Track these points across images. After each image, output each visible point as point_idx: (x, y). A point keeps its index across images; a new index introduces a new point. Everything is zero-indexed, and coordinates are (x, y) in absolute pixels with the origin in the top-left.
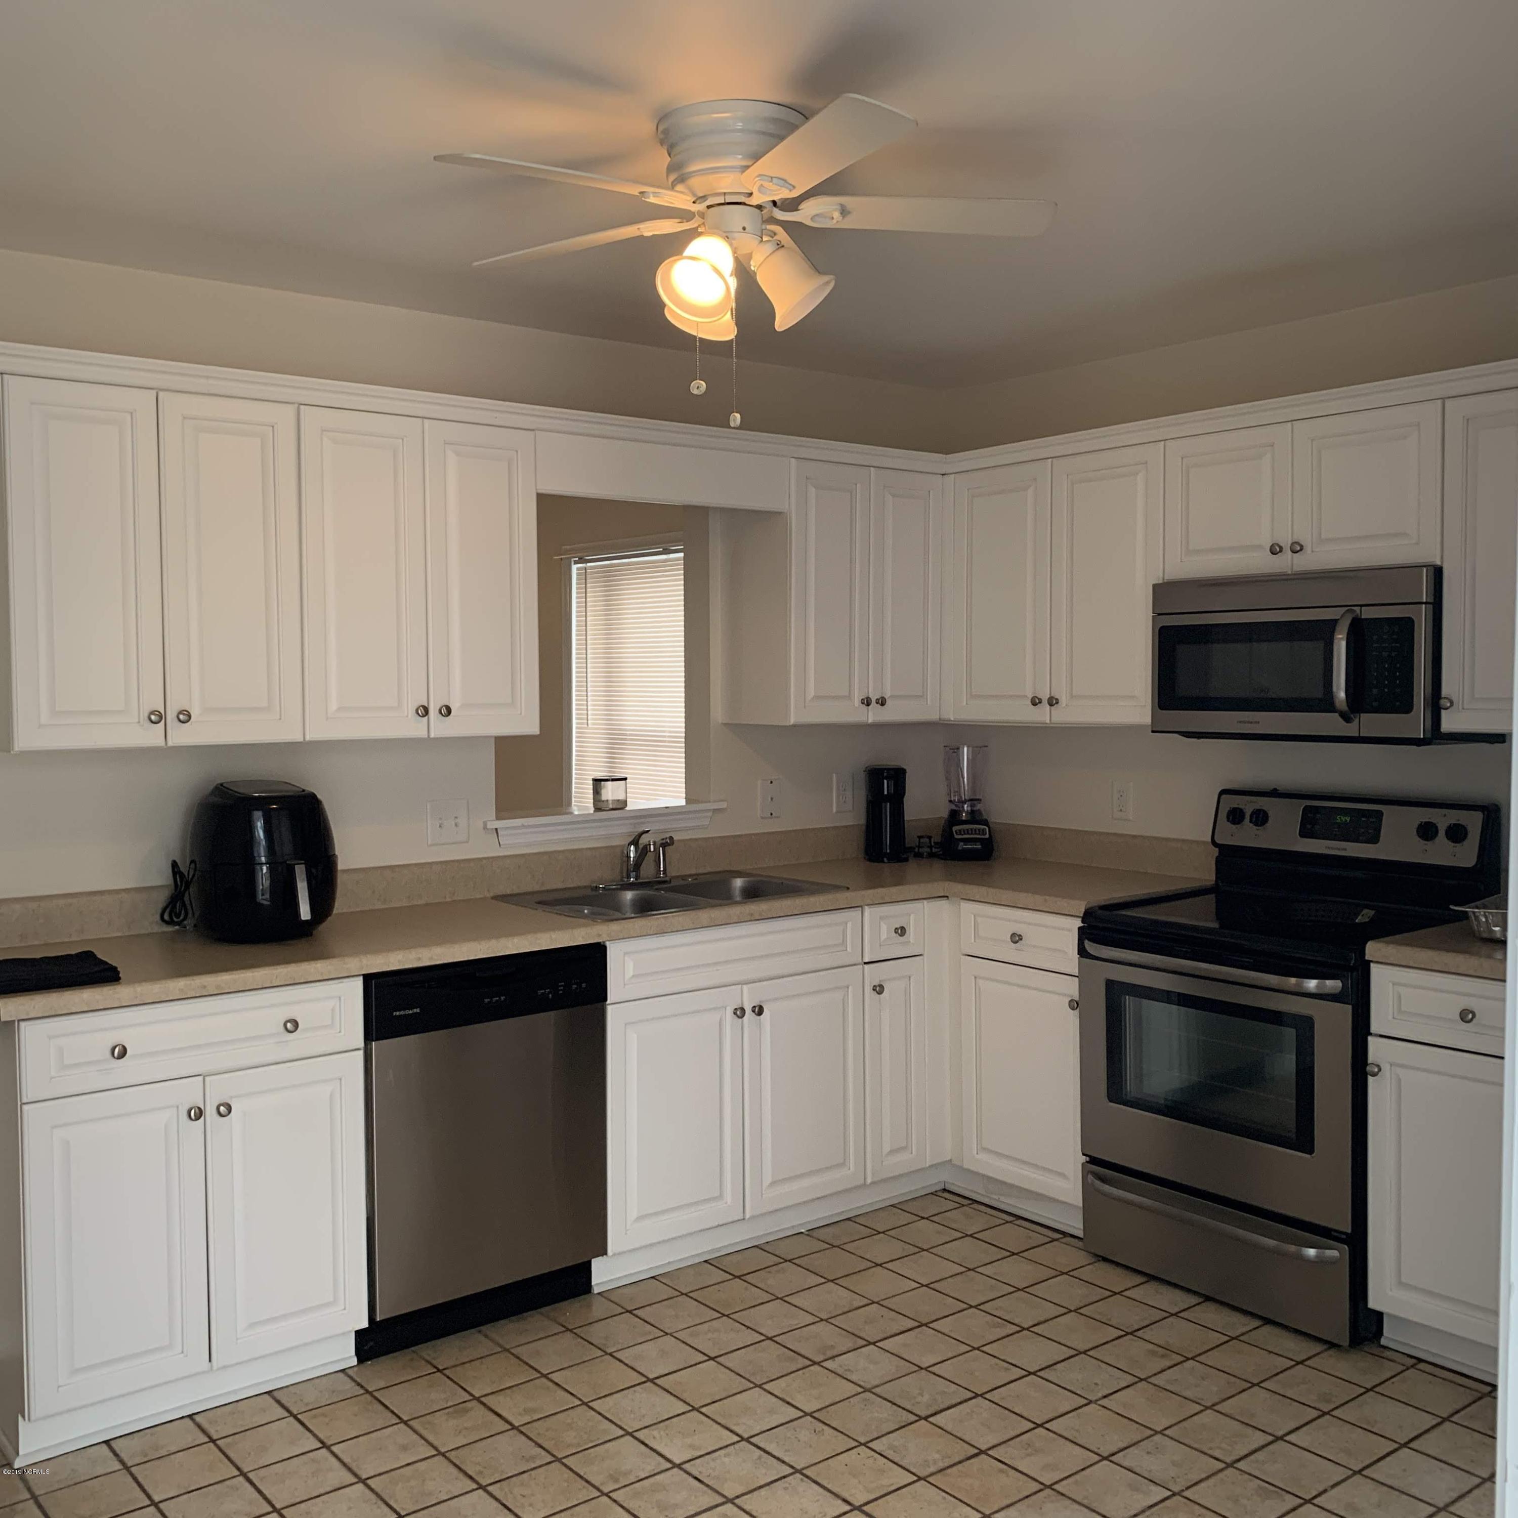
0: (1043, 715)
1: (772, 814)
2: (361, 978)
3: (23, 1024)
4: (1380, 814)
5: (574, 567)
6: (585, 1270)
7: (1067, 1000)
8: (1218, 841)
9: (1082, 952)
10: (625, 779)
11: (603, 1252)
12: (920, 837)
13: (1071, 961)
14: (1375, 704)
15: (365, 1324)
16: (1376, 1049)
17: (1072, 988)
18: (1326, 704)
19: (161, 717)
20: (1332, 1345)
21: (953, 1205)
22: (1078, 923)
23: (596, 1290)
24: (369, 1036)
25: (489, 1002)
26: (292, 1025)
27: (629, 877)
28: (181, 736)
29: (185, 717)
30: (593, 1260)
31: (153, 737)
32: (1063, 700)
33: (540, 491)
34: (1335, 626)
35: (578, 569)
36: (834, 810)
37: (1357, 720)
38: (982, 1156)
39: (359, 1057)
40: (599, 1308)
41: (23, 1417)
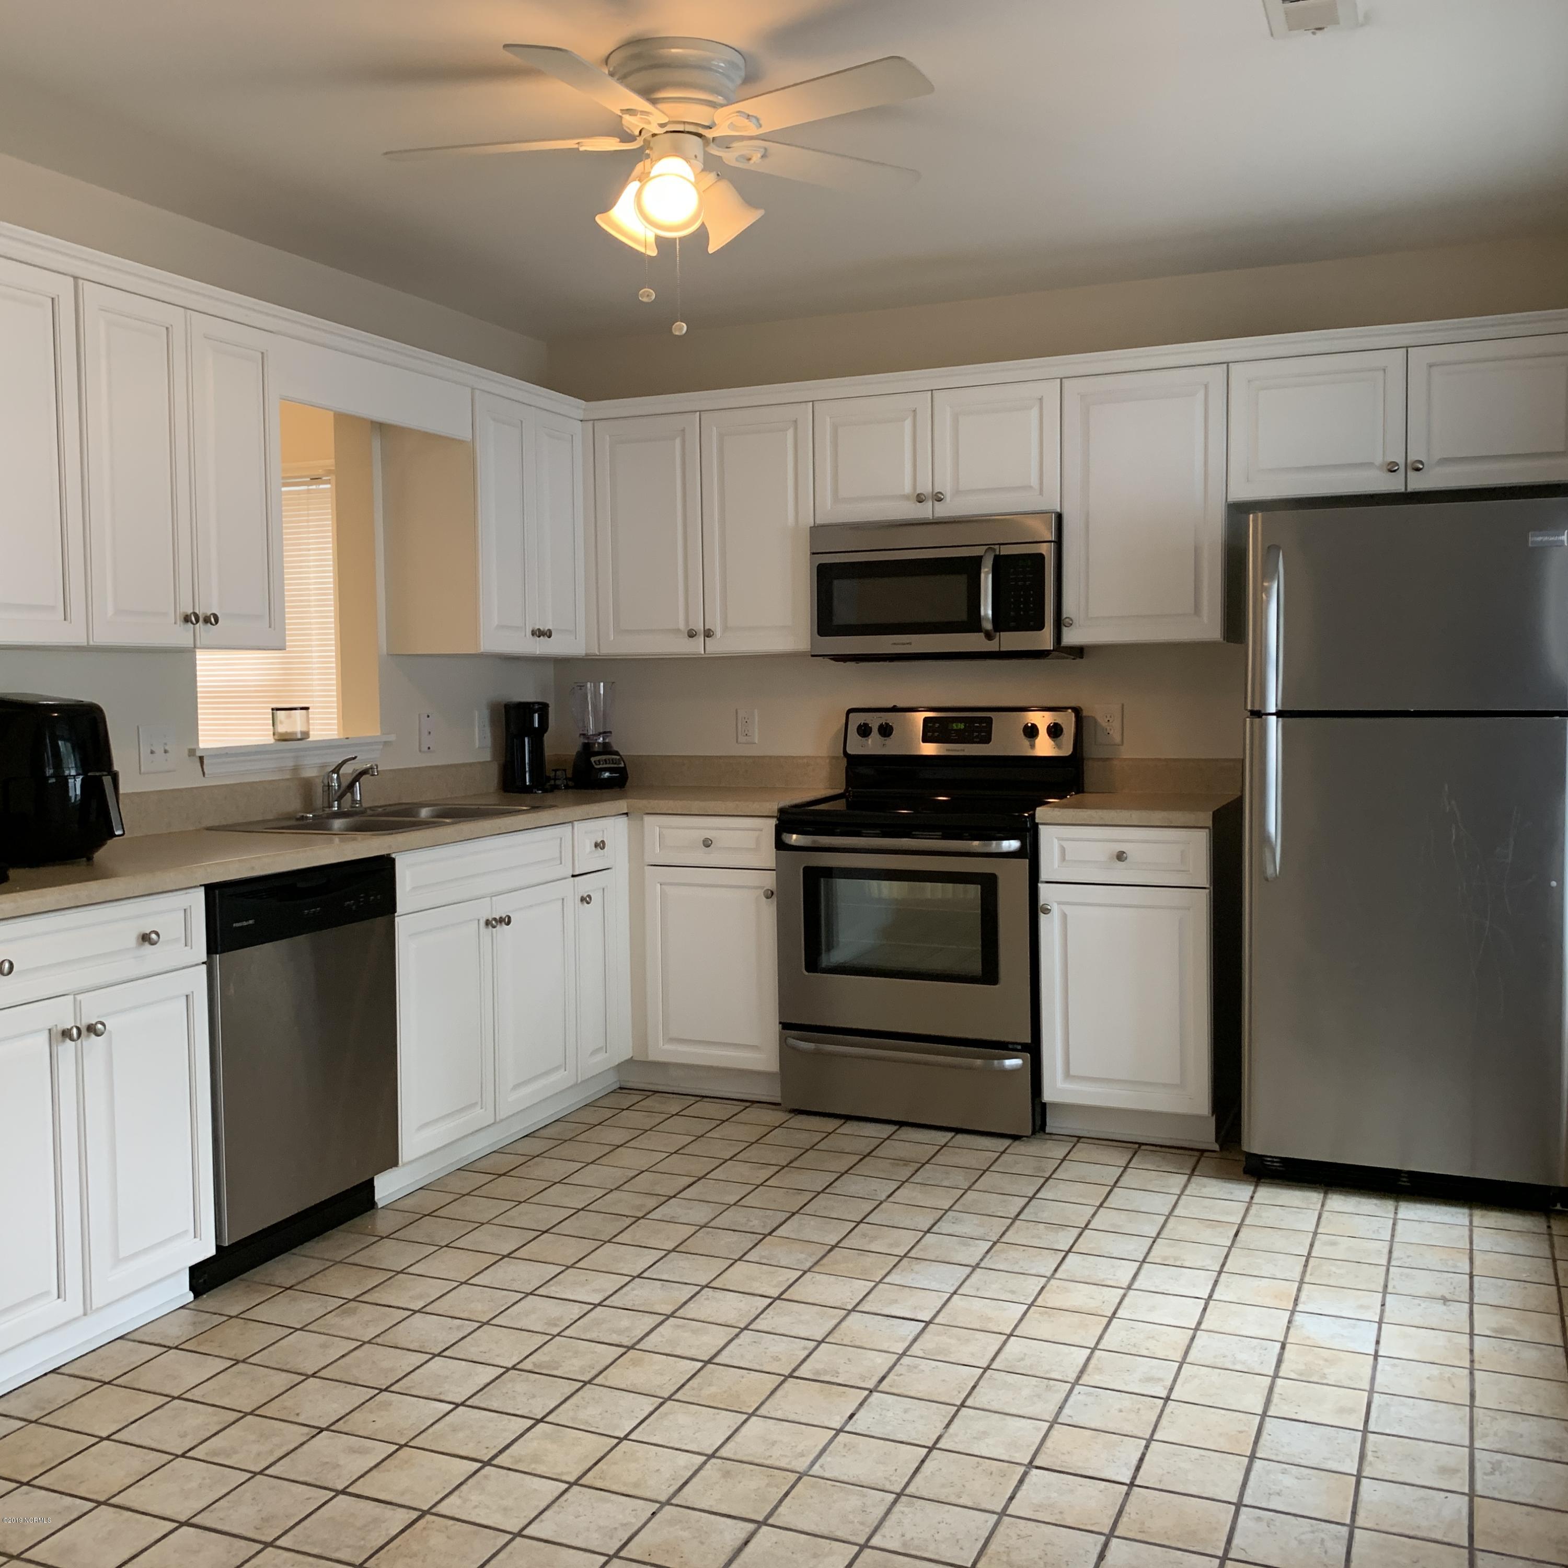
0: (696, 647)
1: (429, 748)
2: (203, 889)
4: (990, 719)
6: (368, 1187)
7: (761, 892)
8: (849, 751)
9: (780, 845)
10: (307, 709)
11: (392, 1162)
12: (556, 771)
13: (767, 854)
14: (1013, 624)
16: (1046, 893)
17: (769, 880)
18: (972, 623)
20: (1016, 1138)
21: (640, 1098)
22: (773, 822)
23: (380, 1204)
24: (212, 949)
25: (308, 913)
27: (331, 806)
30: (376, 1177)
32: (718, 633)
34: (981, 561)
36: (477, 746)
37: (997, 638)
38: (669, 1047)
39: (204, 971)
40: (383, 1223)
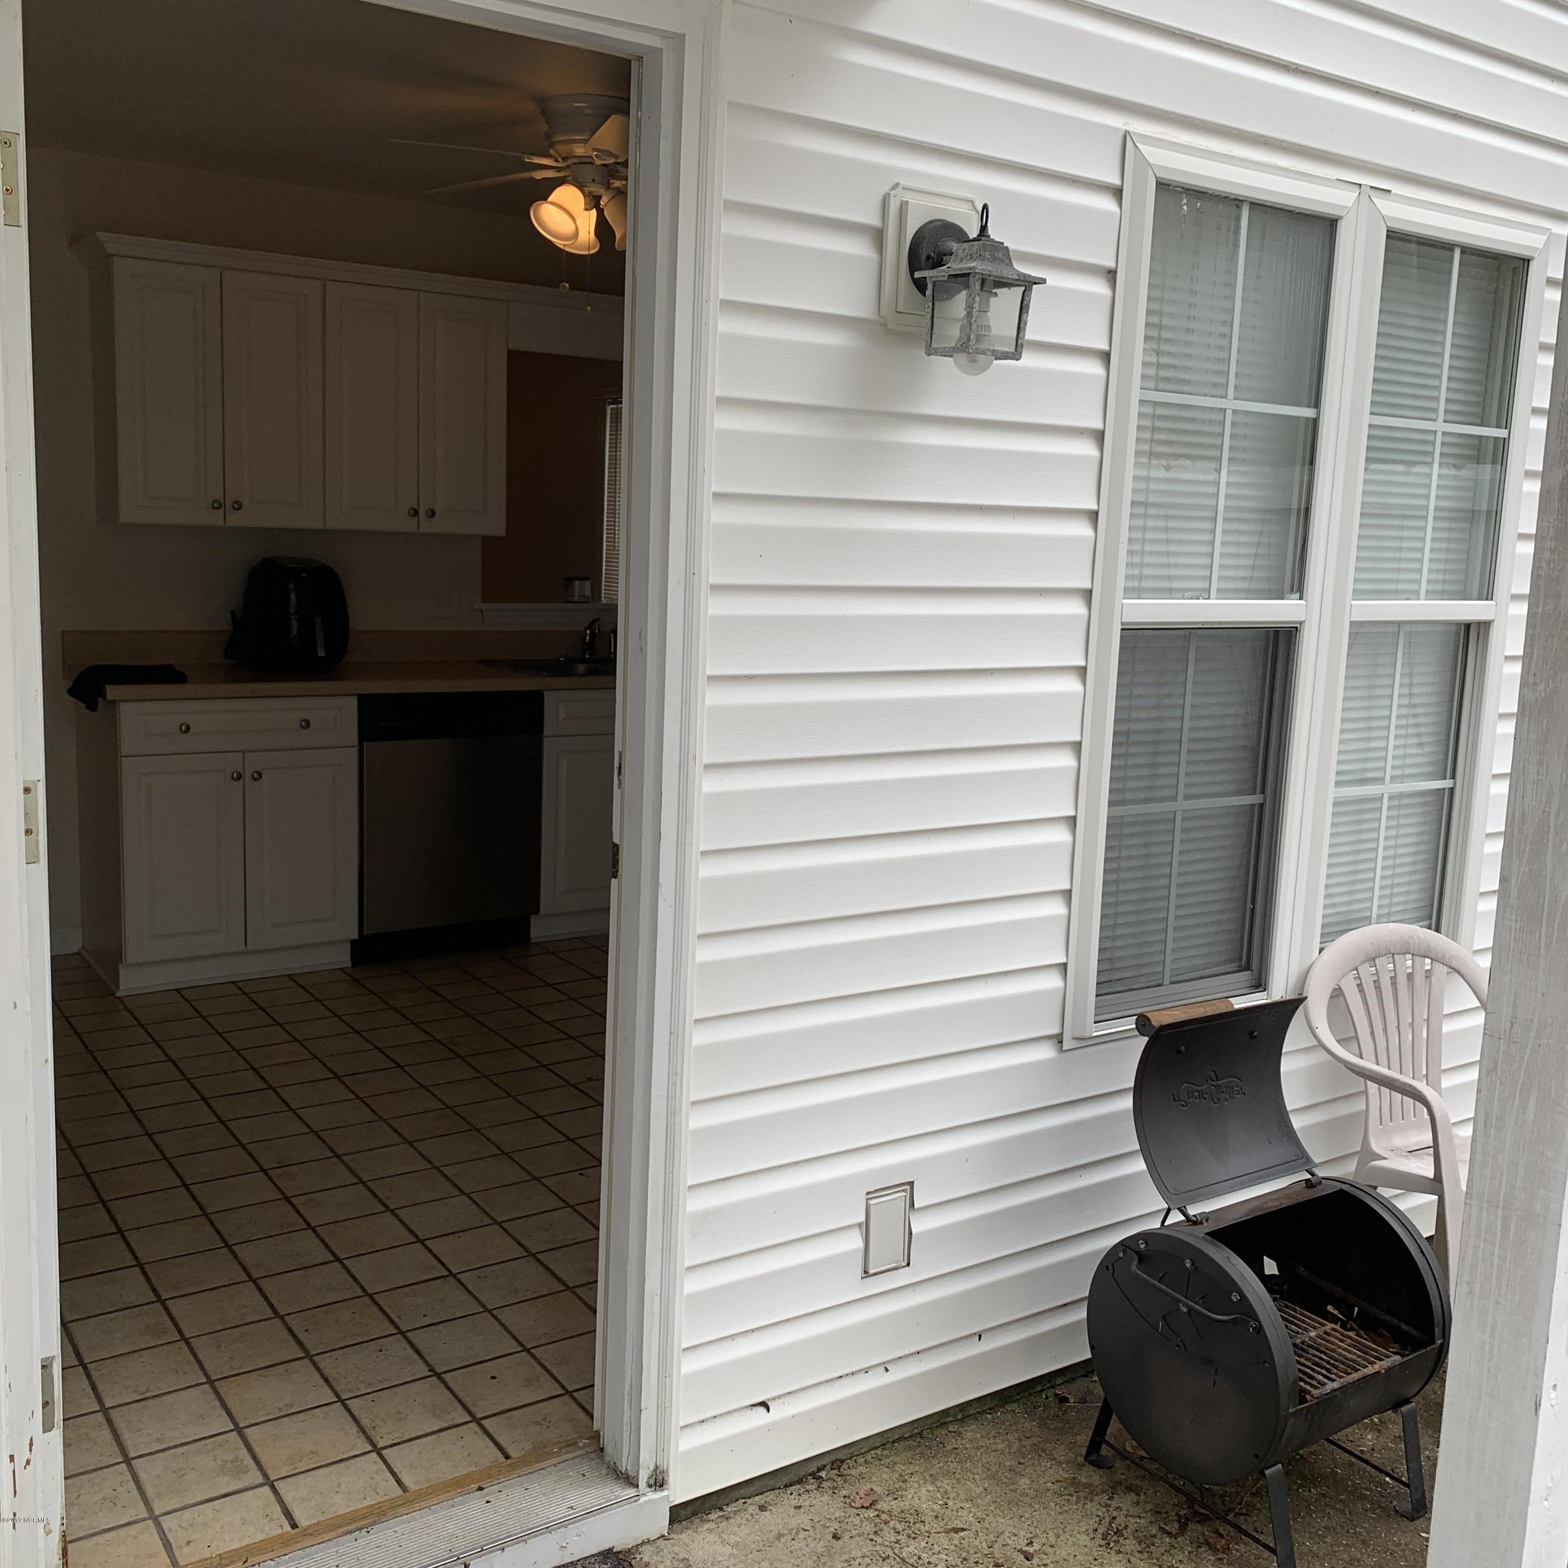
2: (357, 697)
3: (121, 704)
5: (609, 408)
6: (525, 924)
11: (537, 911)
15: (355, 936)
19: (221, 506)
23: (533, 941)
24: (361, 739)
26: (306, 724)
27: (585, 654)
28: (236, 520)
29: (238, 506)
30: (531, 917)
31: (215, 519)
33: (510, 348)
35: (612, 409)
39: (355, 752)
40: (535, 954)
41: (122, 963)
